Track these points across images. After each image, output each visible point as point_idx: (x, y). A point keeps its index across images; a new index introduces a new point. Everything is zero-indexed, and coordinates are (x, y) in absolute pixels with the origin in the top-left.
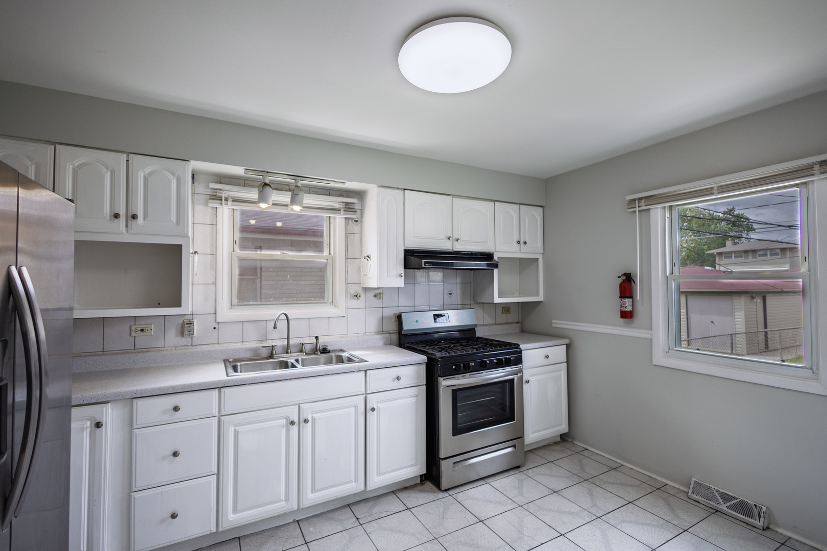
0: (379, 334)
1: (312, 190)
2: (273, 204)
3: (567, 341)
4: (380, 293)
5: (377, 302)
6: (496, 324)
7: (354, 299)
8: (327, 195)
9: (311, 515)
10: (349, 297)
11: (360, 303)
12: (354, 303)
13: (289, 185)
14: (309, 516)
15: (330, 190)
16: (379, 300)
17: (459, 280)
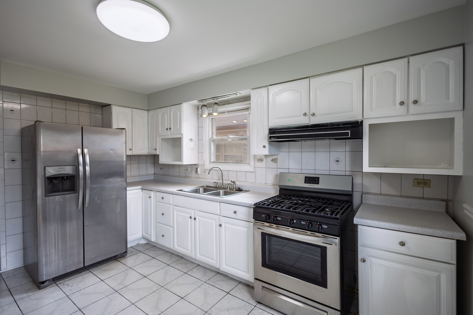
0: (274, 186)
1: (238, 100)
2: (219, 114)
3: (462, 236)
4: (275, 159)
5: (273, 165)
6: (401, 196)
7: (259, 162)
8: (245, 101)
9: (204, 266)
10: (256, 161)
11: (263, 164)
12: (259, 164)
13: (228, 101)
14: (203, 266)
15: (246, 98)
16: (275, 163)
17: (348, 149)
